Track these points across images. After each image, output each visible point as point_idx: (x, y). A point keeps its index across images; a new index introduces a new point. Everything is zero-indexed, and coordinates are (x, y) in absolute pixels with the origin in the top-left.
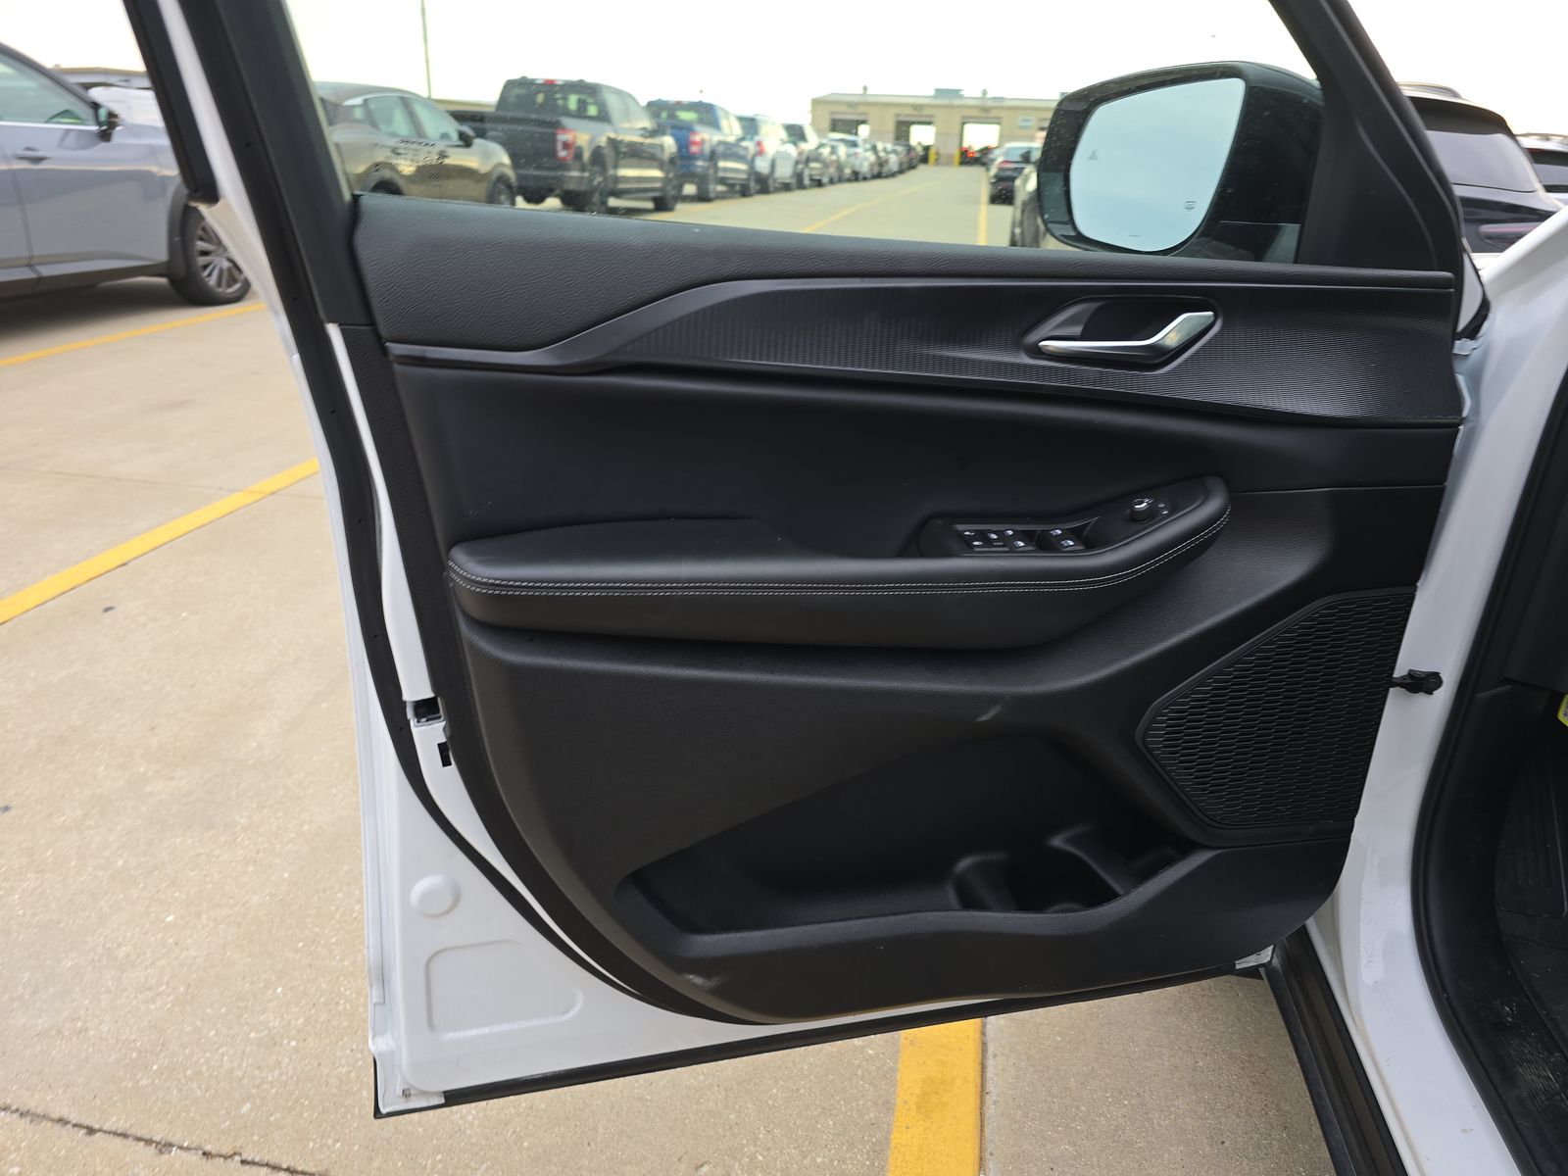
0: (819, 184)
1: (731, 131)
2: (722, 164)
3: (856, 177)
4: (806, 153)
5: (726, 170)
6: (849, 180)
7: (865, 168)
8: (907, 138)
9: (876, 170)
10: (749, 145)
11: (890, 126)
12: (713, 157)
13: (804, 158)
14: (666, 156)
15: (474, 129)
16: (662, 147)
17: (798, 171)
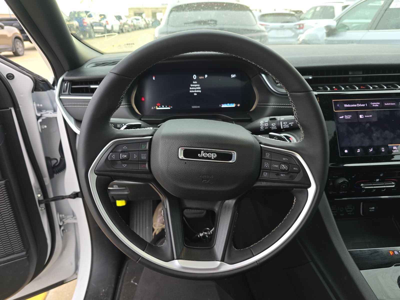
0: (128, 31)
1: (96, 19)
2: (95, 28)
3: (140, 28)
4: (123, 23)
5: (96, 30)
6: (138, 29)
7: (143, 26)
8: (156, 17)
9: (146, 26)
10: (104, 22)
11: (150, 14)
12: (92, 26)
13: (122, 25)
14: (75, 27)
15: (3, 23)
16: (73, 25)
17: (121, 28)
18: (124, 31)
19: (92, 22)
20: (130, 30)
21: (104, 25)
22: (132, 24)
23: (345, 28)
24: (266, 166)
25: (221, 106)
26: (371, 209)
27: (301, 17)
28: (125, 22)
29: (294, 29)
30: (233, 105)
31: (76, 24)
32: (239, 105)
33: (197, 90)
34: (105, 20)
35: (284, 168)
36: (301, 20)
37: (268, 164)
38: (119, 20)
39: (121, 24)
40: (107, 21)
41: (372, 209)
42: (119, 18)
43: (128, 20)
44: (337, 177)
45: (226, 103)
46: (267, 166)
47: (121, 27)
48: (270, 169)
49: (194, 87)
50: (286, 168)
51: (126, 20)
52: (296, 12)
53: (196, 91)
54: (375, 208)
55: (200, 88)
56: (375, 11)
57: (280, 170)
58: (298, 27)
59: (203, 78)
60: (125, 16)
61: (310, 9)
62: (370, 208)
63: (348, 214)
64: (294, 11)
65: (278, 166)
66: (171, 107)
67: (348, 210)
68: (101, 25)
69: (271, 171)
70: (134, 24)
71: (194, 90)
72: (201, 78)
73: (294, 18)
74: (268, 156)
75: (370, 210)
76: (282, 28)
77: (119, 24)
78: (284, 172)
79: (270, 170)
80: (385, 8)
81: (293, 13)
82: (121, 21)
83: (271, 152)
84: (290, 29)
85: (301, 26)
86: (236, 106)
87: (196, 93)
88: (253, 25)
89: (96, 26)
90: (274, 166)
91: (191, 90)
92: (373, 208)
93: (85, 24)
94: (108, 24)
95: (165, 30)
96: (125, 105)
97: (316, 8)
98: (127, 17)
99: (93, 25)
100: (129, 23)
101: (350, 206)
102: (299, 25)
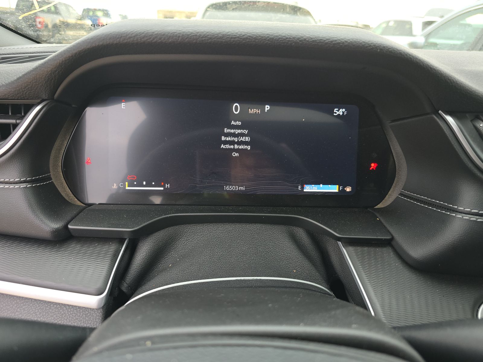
25: (303, 188)
30: (334, 189)
32: (348, 189)
33: (239, 143)
45: (317, 183)
49: (234, 135)
53: (236, 147)
55: (247, 139)
59: (258, 111)
66: (168, 186)
71: (232, 143)
72: (252, 111)
86: (342, 192)
87: (237, 151)
91: (226, 142)
96: (24, 182)
97: (389, 22)
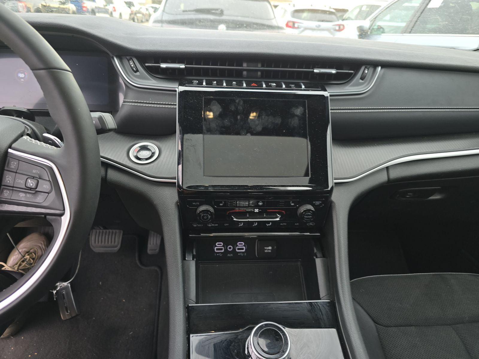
18: (136, 20)
19: (94, 7)
20: (144, 20)
21: (110, 12)
22: (147, 13)
23: (381, 30)
24: (7, 181)
26: (267, 249)
27: (344, 17)
28: (138, 10)
29: (332, 30)
31: (72, 8)
34: (111, 6)
35: (30, 185)
36: (343, 20)
37: (11, 178)
38: (130, 7)
39: (132, 11)
40: (114, 7)
41: (269, 250)
42: (130, 4)
43: (141, 8)
44: (198, 203)
46: (9, 180)
47: (132, 16)
48: (12, 185)
50: (33, 184)
51: (140, 8)
52: (338, 10)
54: (272, 248)
56: (412, 12)
57: (26, 188)
58: (337, 28)
60: (139, 3)
61: (355, 8)
62: (265, 248)
63: (239, 254)
64: (334, 9)
65: (23, 182)
67: (239, 249)
68: (106, 11)
69: (14, 189)
70: (149, 12)
73: (333, 16)
74: (13, 165)
75: (266, 251)
76: (318, 29)
77: (130, 12)
78: (31, 190)
79: (13, 187)
80: (422, 8)
81: (334, 11)
82: (132, 8)
83: (19, 160)
84: (328, 30)
85: (342, 27)
88: (271, 19)
89: (99, 12)
90: (18, 181)
92: (270, 248)
93: (84, 9)
94: (115, 10)
95: (160, 19)
97: (362, 6)
98: (140, 4)
99: (96, 10)
100: (144, 11)
101: (242, 244)
102: (339, 25)
